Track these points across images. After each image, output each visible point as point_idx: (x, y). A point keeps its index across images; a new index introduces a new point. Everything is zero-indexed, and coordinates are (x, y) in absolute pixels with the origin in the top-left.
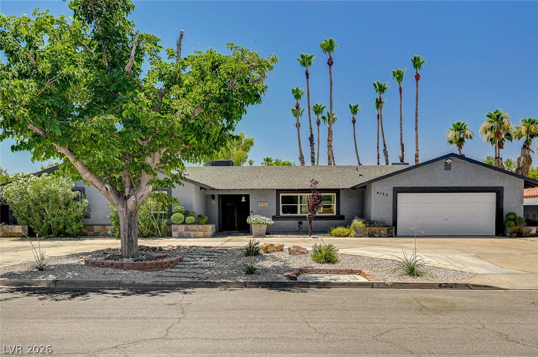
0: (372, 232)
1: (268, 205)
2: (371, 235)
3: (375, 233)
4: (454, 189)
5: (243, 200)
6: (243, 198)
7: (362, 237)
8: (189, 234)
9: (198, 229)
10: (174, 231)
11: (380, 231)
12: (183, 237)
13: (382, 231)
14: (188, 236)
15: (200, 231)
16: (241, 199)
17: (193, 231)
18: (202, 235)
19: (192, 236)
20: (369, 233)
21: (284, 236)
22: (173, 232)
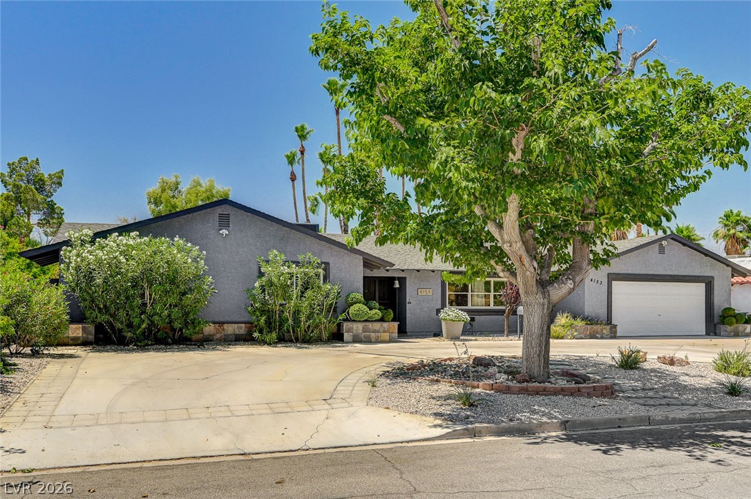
0: (594, 332)
1: (431, 294)
2: (592, 337)
3: (597, 333)
4: (669, 278)
5: (397, 285)
6: (397, 282)
7: (582, 338)
8: (369, 337)
9: (381, 330)
10: (348, 332)
11: (602, 330)
12: (360, 342)
13: (604, 331)
14: (366, 340)
15: (385, 332)
16: (394, 284)
17: (375, 331)
18: (388, 338)
19: (373, 340)
20: (590, 333)
21: (491, 338)
22: (345, 335)
